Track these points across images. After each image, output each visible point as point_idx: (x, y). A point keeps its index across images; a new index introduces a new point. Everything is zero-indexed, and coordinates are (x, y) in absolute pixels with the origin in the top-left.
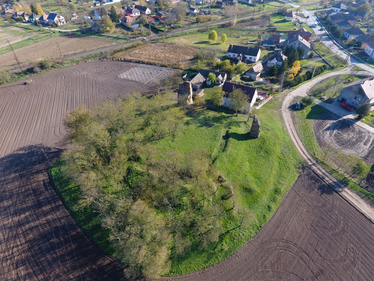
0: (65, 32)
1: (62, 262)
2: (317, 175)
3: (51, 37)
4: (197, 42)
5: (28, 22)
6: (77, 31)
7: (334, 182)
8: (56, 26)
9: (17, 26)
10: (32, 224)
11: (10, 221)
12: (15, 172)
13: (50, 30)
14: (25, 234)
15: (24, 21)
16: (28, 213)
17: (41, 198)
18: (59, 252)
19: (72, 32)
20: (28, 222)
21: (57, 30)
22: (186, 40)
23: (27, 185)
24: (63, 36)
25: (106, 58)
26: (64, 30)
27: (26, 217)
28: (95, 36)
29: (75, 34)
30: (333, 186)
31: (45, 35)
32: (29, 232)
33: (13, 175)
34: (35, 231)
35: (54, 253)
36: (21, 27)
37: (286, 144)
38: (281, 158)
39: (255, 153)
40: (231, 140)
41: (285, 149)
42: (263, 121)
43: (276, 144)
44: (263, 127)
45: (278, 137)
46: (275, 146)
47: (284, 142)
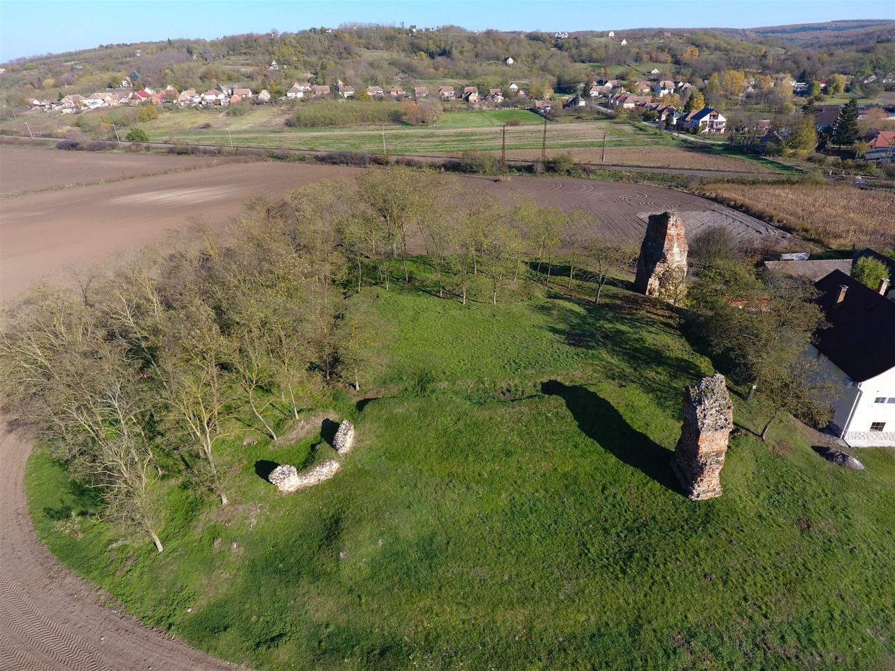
0: (693, 143)
3: (658, 144)
6: (721, 145)
9: (633, 125)
15: (656, 120)
19: (707, 143)
21: (687, 137)
24: (681, 147)
25: (686, 187)
26: (701, 139)
29: (707, 148)
36: (637, 127)
37: (791, 640)
38: (647, 635)
39: (587, 516)
40: (557, 403)
41: (748, 646)
42: (851, 495)
43: (725, 583)
44: (795, 502)
45: (800, 579)
46: (704, 582)
47: (797, 627)
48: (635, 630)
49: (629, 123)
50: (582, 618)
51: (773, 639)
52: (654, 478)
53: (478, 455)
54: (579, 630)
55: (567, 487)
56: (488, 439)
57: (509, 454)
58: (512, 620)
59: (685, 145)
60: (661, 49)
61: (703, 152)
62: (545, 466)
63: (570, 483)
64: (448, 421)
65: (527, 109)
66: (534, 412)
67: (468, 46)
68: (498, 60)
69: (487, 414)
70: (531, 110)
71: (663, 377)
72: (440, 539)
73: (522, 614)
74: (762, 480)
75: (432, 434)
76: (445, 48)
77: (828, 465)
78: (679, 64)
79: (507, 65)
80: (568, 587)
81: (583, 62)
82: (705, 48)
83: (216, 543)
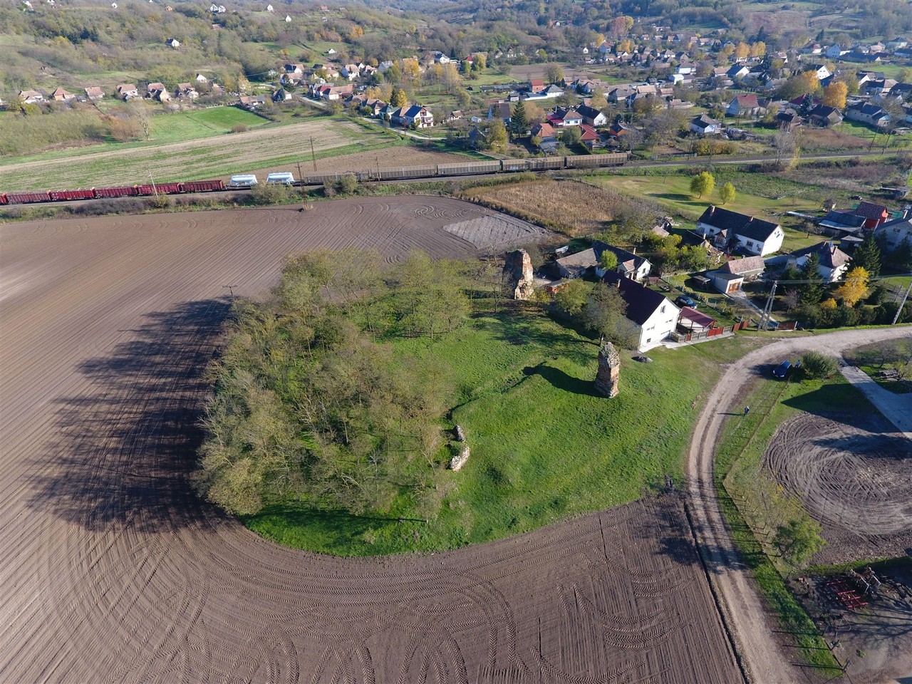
0: (420, 141)
1: (157, 453)
2: (689, 516)
3: (393, 145)
4: (660, 193)
5: (378, 117)
6: (441, 142)
7: (721, 549)
8: (414, 128)
9: (356, 122)
10: (164, 394)
11: (147, 381)
12: (196, 324)
13: (399, 134)
14: (148, 402)
15: (372, 115)
16: (170, 379)
17: (197, 367)
18: (165, 440)
19: (430, 141)
20: (162, 390)
21: (409, 134)
22: (636, 186)
23: (196, 345)
24: (413, 146)
25: (451, 193)
26: (422, 136)
27: (165, 384)
28: (464, 154)
29: (433, 146)
30: (709, 553)
31: (385, 141)
32: (154, 402)
33: (191, 327)
34: (160, 404)
35: (158, 439)
36: (360, 125)
37: (667, 432)
38: (629, 452)
39: (579, 423)
40: (538, 378)
41: (657, 440)
42: (655, 374)
43: (640, 423)
44: (641, 383)
45: (659, 411)
46: (634, 426)
47: (666, 427)
48: (625, 452)
49: (351, 120)
50: (606, 458)
51: (662, 434)
52: (592, 396)
53: (520, 416)
54: (608, 462)
55: (563, 414)
56: (520, 407)
57: (533, 410)
58: (586, 470)
59: (415, 144)
60: (328, 26)
61: (433, 150)
62: (550, 409)
63: (563, 411)
64: (497, 406)
65: (233, 106)
66: (532, 386)
67: (114, 25)
68: (160, 42)
69: (513, 395)
70: (237, 106)
71: (563, 347)
72: (536, 456)
73: (588, 466)
74: (626, 380)
75: (494, 416)
76: (85, 28)
77: (642, 364)
78: (350, 43)
79: (173, 48)
80: (595, 450)
81: (255, 41)
82: (366, 26)
83: (450, 505)
